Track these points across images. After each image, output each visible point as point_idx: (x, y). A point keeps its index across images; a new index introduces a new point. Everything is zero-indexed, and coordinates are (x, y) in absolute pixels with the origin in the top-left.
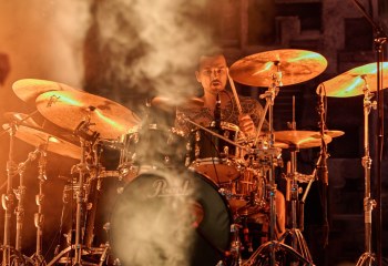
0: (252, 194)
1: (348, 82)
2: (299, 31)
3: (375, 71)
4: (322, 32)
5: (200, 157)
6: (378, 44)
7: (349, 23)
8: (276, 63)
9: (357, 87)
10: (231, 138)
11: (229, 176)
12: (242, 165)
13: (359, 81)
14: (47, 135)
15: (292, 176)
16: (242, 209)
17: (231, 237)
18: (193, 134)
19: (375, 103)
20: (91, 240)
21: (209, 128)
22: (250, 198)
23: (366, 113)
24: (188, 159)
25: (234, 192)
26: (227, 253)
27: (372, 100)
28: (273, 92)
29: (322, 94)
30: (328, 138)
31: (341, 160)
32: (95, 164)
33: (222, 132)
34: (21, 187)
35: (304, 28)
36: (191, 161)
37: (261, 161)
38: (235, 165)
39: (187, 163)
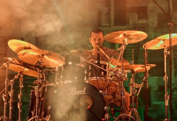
0: (115, 93)
1: (157, 42)
2: (137, 19)
3: (169, 38)
4: (147, 20)
5: (91, 77)
6: (170, 26)
7: (159, 16)
8: (125, 35)
9: (161, 45)
10: (105, 68)
11: (104, 85)
12: (110, 80)
13: (162, 42)
14: (23, 67)
15: (132, 85)
16: (110, 100)
17: (105, 112)
18: (88, 67)
19: (169, 52)
20: (43, 114)
21: (95, 64)
22: (114, 94)
23: (165, 57)
24: (86, 77)
25: (106, 92)
26: (103, 119)
27: (168, 51)
28: (123, 47)
29: (146, 48)
30: (148, 68)
31: (156, 77)
32: (44, 80)
33: (101, 65)
34: (12, 91)
35: (139, 18)
36: (87, 78)
37: (118, 78)
38: (106, 80)
39: (85, 79)
